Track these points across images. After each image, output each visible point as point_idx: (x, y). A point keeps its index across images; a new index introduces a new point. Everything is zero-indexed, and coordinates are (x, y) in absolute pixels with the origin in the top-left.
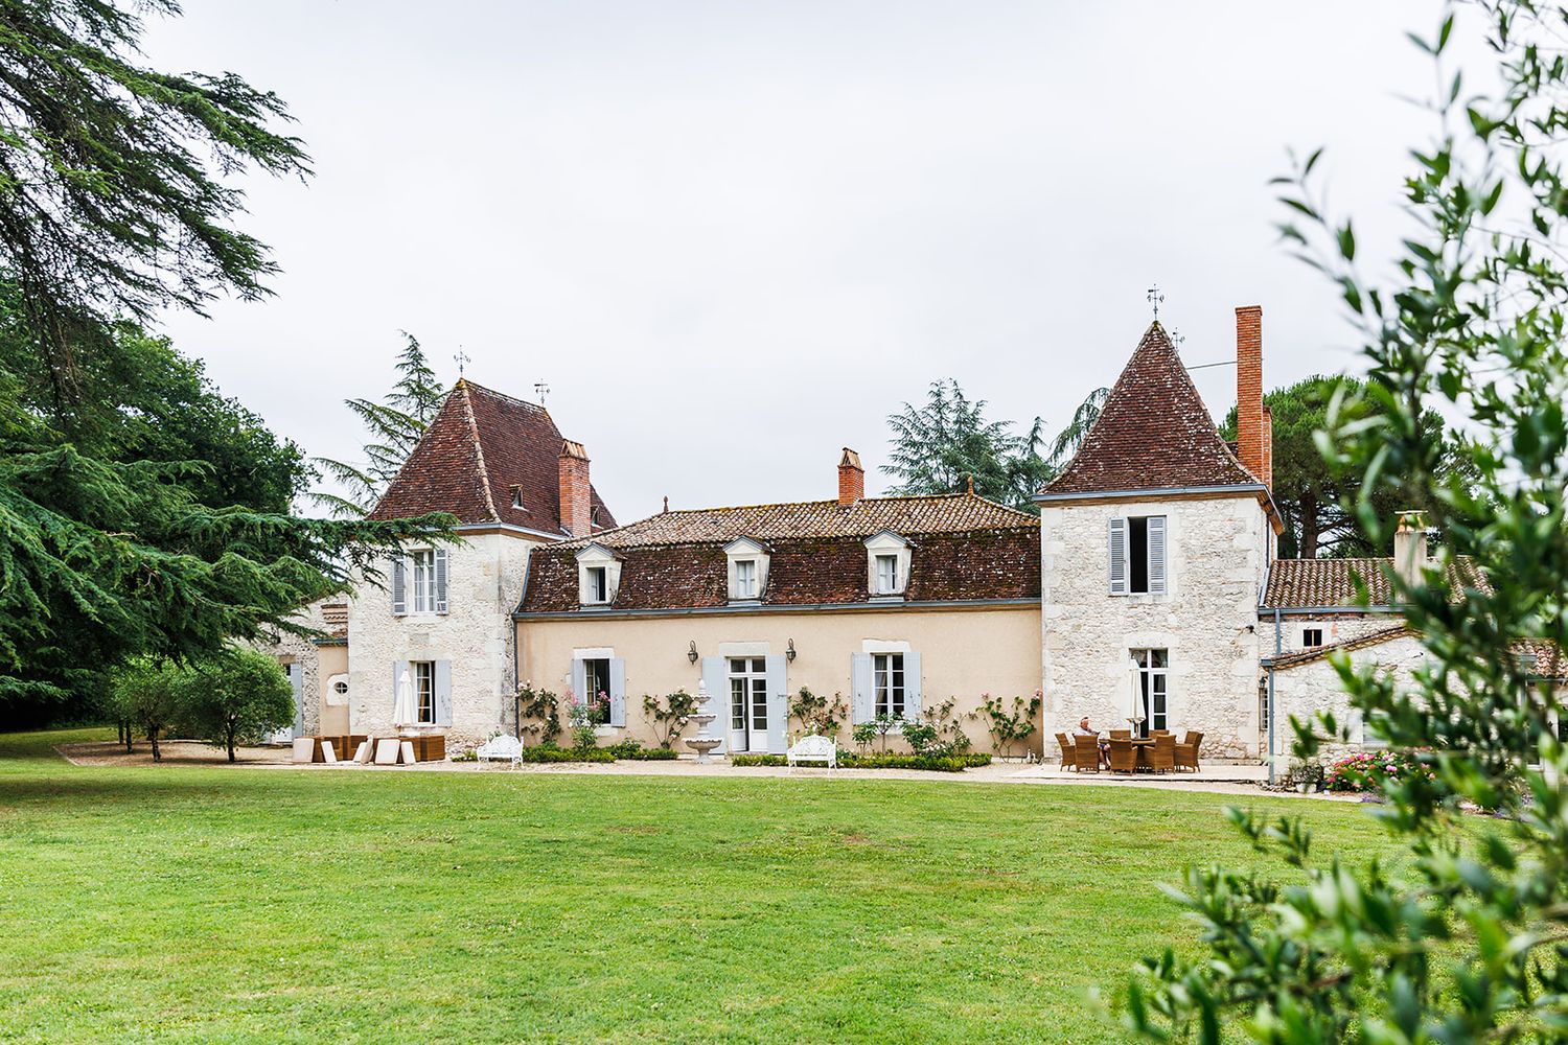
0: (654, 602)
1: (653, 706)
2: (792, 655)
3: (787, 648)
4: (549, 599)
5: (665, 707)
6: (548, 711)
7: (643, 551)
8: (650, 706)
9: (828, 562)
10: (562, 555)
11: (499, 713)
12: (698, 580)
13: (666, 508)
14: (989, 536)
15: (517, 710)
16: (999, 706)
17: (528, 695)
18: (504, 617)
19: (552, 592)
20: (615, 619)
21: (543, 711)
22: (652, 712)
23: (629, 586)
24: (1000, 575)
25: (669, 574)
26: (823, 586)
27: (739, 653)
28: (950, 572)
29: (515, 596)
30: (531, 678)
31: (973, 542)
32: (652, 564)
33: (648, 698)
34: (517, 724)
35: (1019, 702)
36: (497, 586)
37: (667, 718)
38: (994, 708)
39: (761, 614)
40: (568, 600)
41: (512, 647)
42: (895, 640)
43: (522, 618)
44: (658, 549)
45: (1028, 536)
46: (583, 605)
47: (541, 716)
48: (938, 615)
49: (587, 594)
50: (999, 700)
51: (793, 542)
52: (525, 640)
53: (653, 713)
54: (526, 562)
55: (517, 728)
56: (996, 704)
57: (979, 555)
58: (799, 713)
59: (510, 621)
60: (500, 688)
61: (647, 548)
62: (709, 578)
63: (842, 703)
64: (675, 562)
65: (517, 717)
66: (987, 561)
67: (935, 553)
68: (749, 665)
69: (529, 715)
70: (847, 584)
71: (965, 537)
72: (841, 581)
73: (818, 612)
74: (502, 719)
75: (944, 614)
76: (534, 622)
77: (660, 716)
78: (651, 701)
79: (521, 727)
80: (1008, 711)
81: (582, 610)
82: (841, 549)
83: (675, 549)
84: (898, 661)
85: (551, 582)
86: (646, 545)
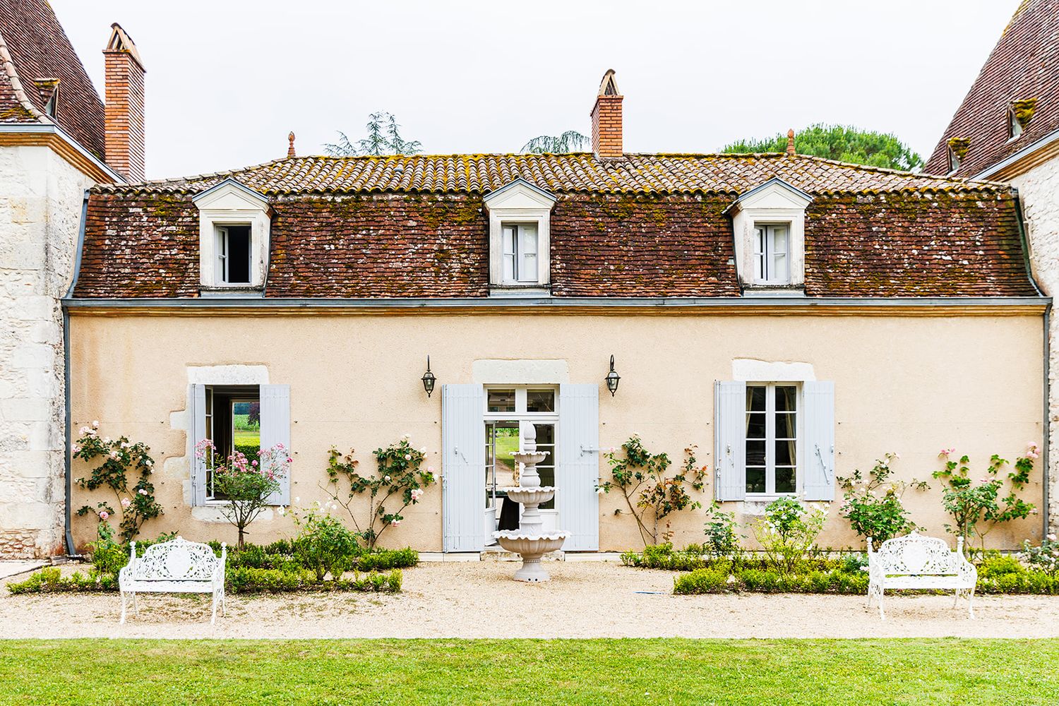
0: (346, 286)
1: (348, 469)
2: (611, 383)
3: (605, 371)
4: (131, 277)
5: (367, 470)
6: (132, 478)
7: (310, 202)
8: (340, 469)
9: (651, 234)
10: (149, 203)
11: (43, 484)
12: (423, 253)
13: (291, 150)
14: (915, 202)
15: (67, 476)
16: (964, 470)
17: (92, 449)
18: (51, 303)
19: (136, 265)
20: (274, 314)
21: (123, 478)
22: (343, 480)
23: (290, 260)
24: (948, 262)
25: (366, 241)
26: (651, 269)
27: (503, 378)
28: (865, 254)
29: (67, 267)
30: (99, 418)
31: (892, 211)
32: (330, 225)
33: (336, 454)
34: (67, 502)
35: (997, 463)
36: (41, 244)
37: (374, 491)
38: (956, 472)
39: (555, 312)
40: (171, 278)
41: (61, 361)
42: (789, 361)
43: (79, 308)
44: (338, 199)
45: (980, 204)
46: (208, 290)
47: (117, 485)
48: (863, 320)
49: (211, 267)
50: (965, 459)
51: (585, 197)
52: (87, 349)
53: (344, 483)
54: (78, 210)
55: (67, 510)
56: (958, 467)
57: (906, 230)
58: (621, 482)
59: (59, 313)
60: (45, 434)
61: (315, 198)
62: (441, 251)
63: (698, 465)
64: (373, 221)
65: (67, 488)
66: (920, 242)
67: (833, 224)
68: (521, 400)
69: (92, 486)
70: (694, 268)
71: (878, 202)
72: (681, 263)
73: (660, 312)
74: (48, 494)
75: (873, 320)
76: (108, 316)
77: (359, 487)
78: (341, 461)
79: (75, 507)
80: (978, 477)
81: (205, 295)
82: (670, 212)
83: (370, 201)
84: (786, 395)
85: (132, 248)
86: (316, 192)
